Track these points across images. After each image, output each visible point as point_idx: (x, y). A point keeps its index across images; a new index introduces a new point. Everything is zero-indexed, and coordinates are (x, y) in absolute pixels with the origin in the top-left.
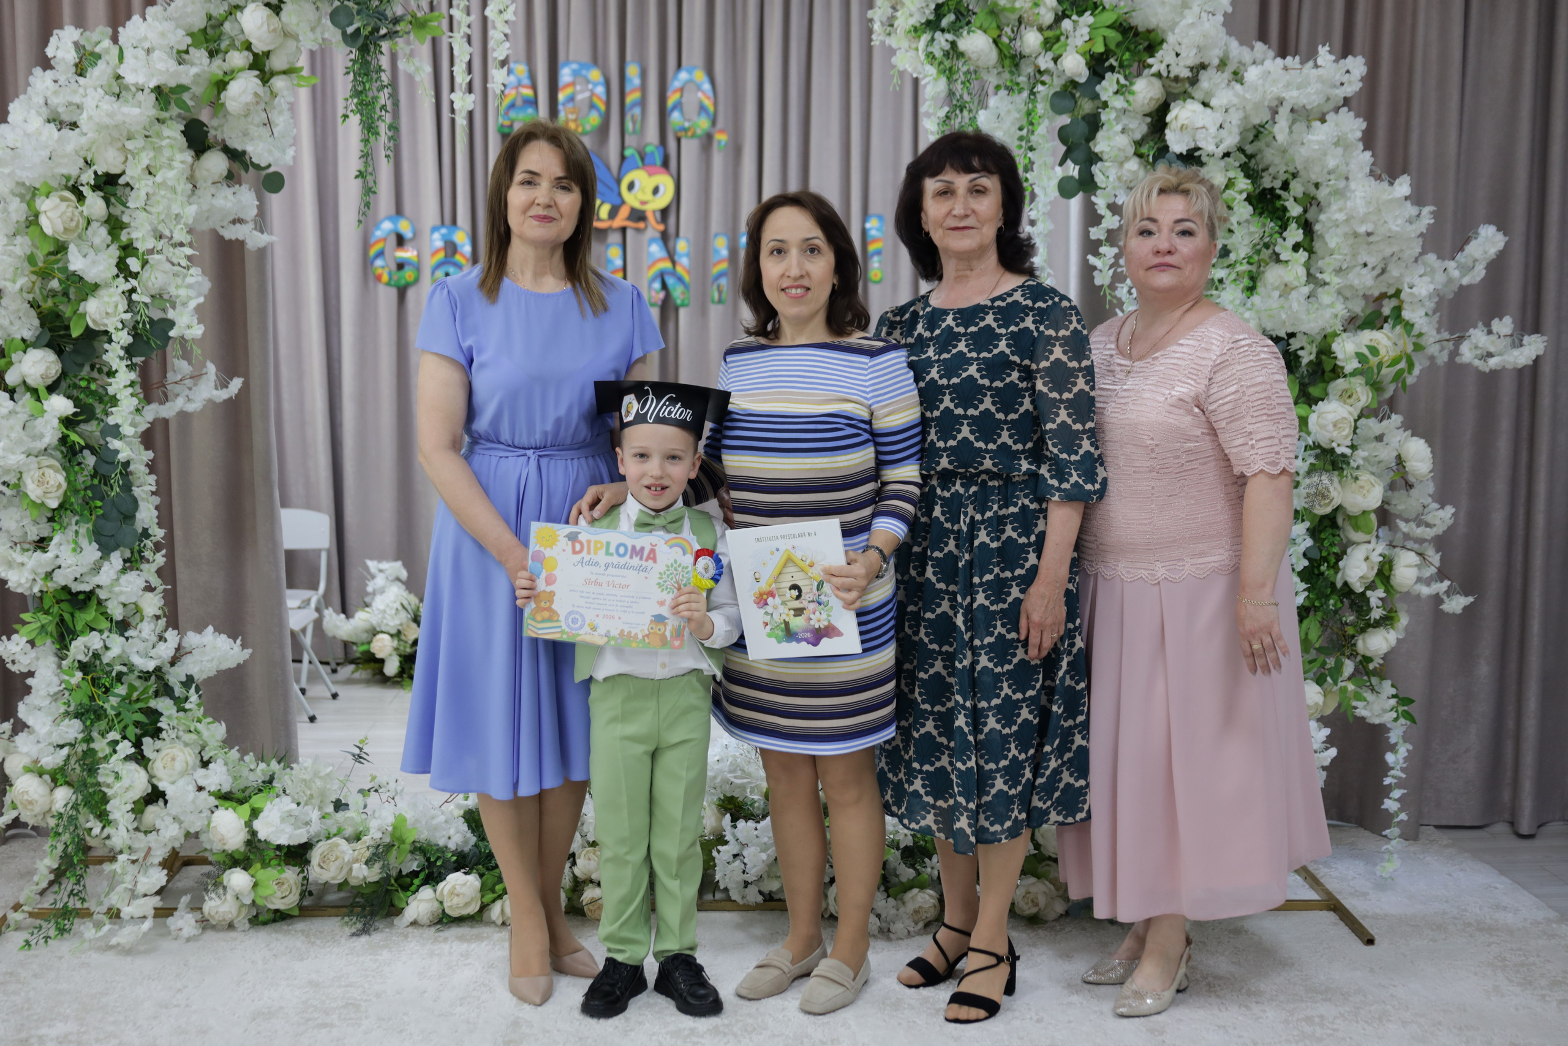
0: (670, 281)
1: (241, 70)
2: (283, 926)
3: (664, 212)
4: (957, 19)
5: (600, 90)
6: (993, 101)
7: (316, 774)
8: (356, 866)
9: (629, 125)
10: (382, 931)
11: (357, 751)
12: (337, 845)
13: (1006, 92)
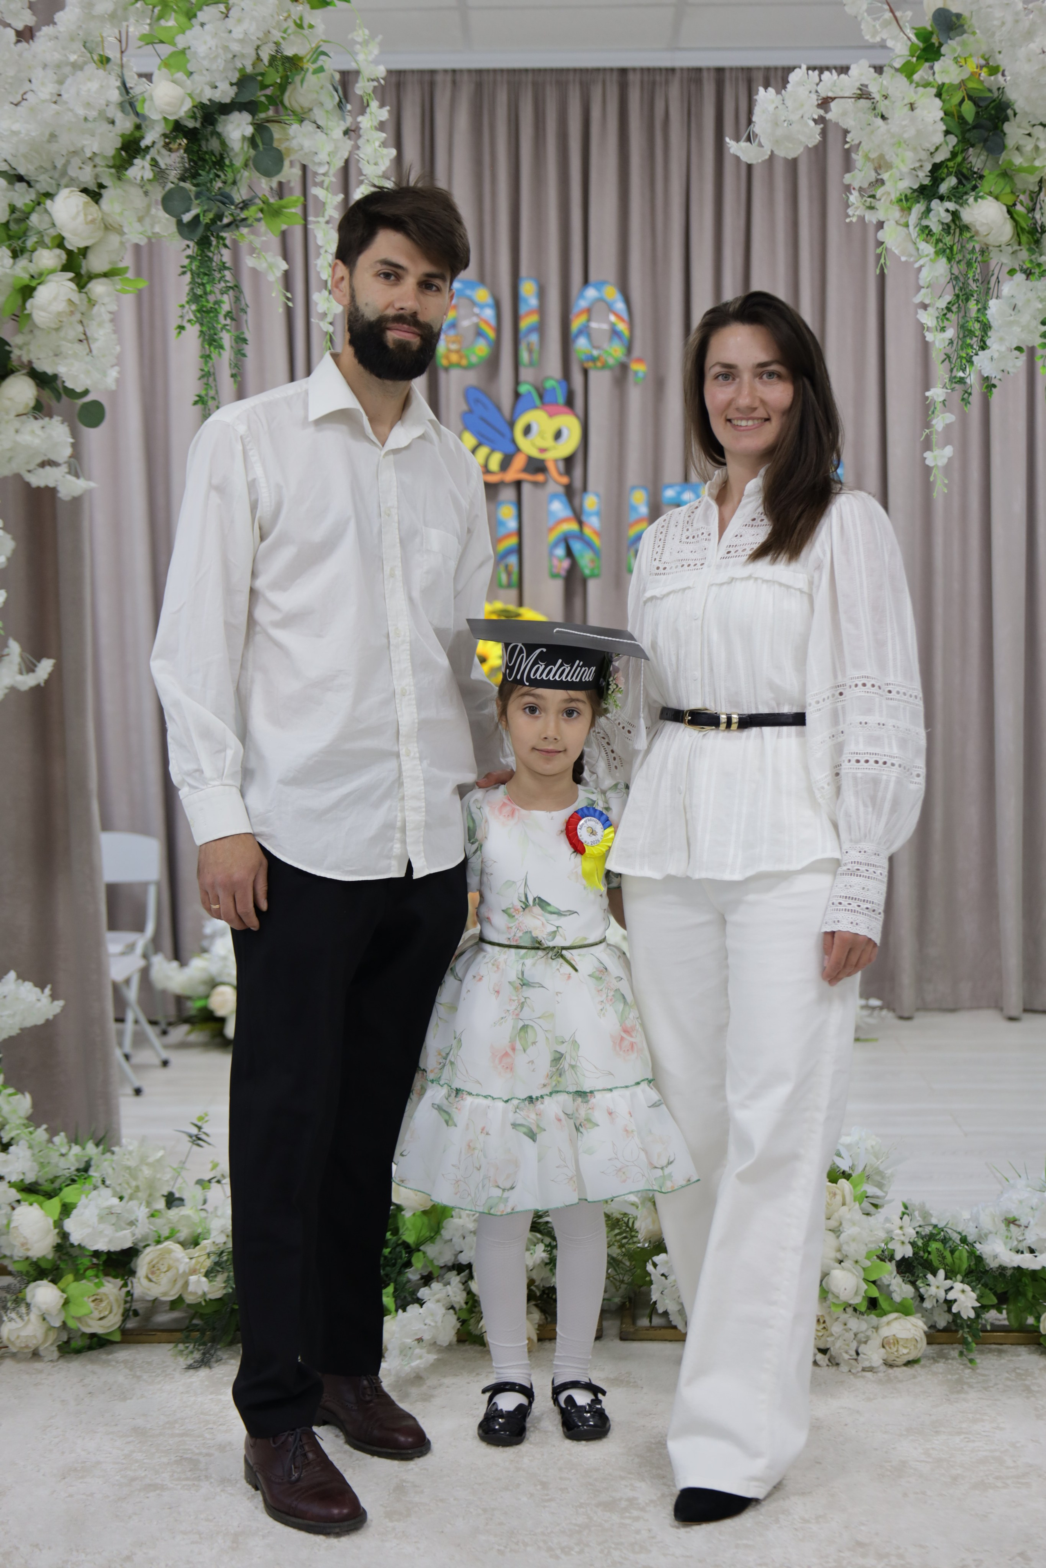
0: (576, 546)
1: (52, 272)
2: (101, 1355)
3: (569, 461)
4: (960, 182)
5: (489, 313)
6: (1007, 289)
7: (143, 1160)
8: (193, 1278)
9: (524, 356)
10: (225, 1363)
11: (194, 1131)
12: (170, 1251)
13: (1024, 276)
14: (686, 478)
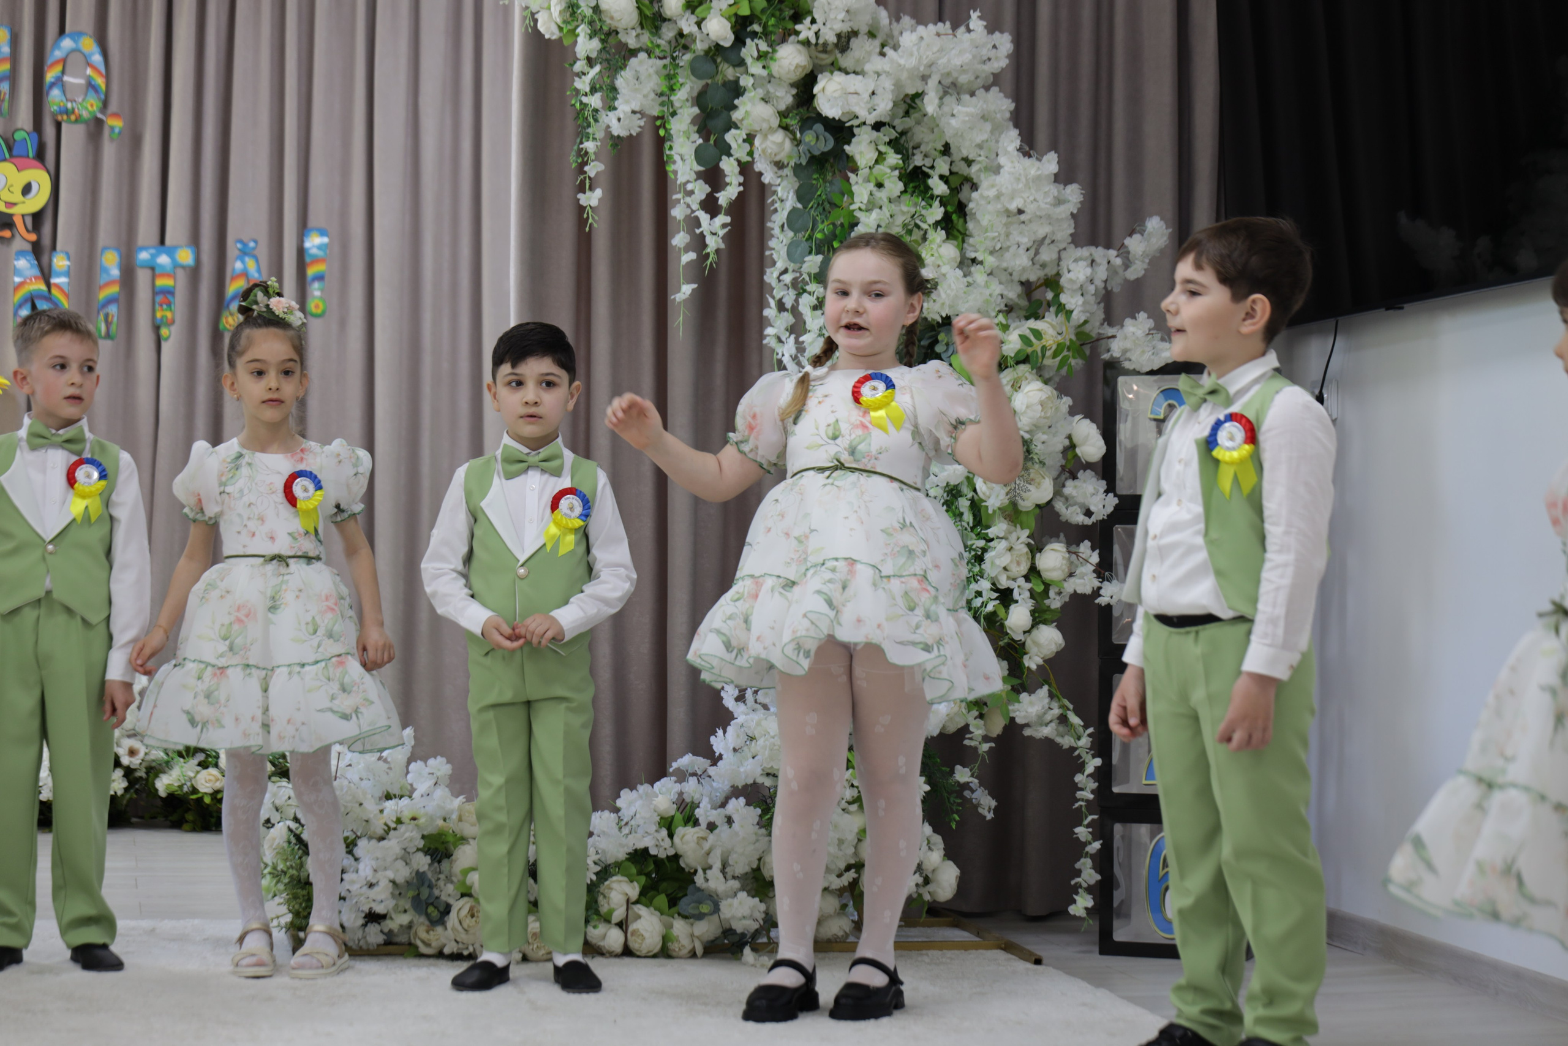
3: (37, 218)
14: (162, 241)
